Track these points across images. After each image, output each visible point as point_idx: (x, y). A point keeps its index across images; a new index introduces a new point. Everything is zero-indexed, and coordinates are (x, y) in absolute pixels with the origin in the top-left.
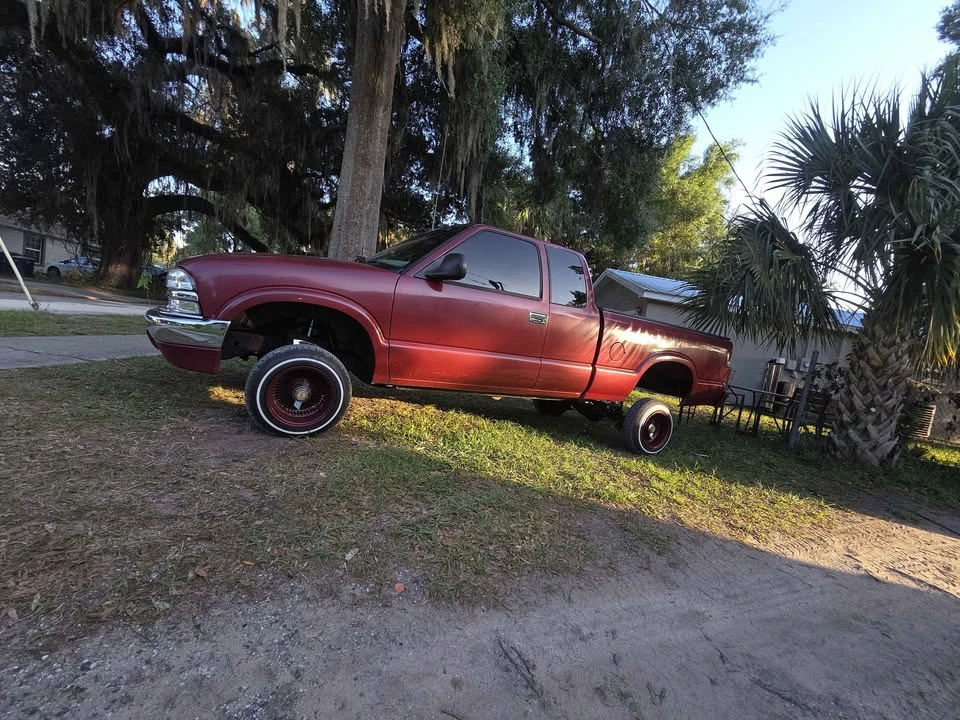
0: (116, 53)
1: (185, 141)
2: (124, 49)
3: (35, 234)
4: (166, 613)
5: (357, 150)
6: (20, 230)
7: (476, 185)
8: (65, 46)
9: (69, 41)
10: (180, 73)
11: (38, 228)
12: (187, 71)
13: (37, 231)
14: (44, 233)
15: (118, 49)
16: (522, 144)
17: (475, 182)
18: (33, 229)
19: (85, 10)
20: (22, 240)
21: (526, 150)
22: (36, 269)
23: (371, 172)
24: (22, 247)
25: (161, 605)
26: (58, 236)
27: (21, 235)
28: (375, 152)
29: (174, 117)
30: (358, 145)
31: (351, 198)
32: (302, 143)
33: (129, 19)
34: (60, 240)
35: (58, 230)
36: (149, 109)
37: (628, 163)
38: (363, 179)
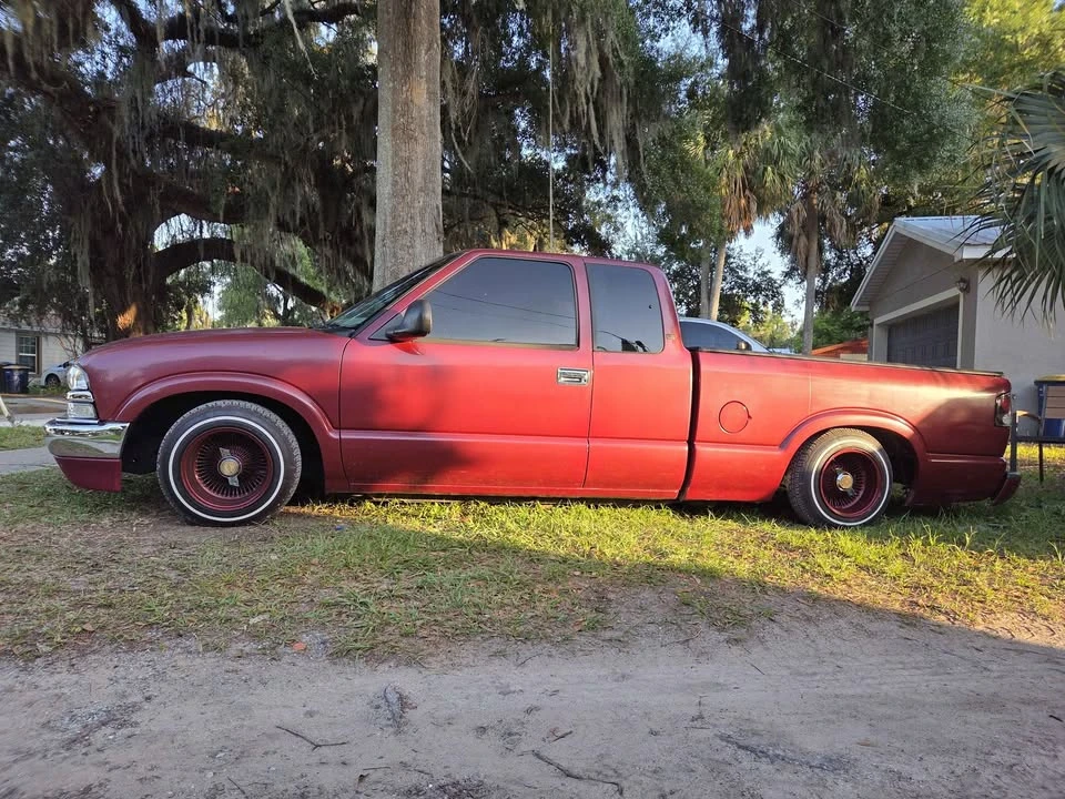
0: (98, 62)
1: (195, 159)
2: (104, 55)
3: (27, 332)
4: (46, 655)
5: (394, 121)
6: (9, 330)
7: (620, 125)
8: (34, 75)
9: (39, 68)
10: (179, 66)
11: (29, 324)
12: (187, 59)
13: (28, 328)
14: (35, 329)
15: (98, 57)
16: (705, 32)
17: (617, 120)
18: (25, 327)
19: (51, 23)
20: (14, 344)
21: (714, 43)
22: (32, 381)
23: (419, 149)
24: (14, 354)
25: (43, 648)
26: (50, 330)
27: (14, 335)
28: (421, 117)
29: (178, 130)
30: (395, 111)
31: (394, 195)
32: (340, 125)
33: (109, 15)
34: (55, 334)
35: (52, 321)
36: (143, 127)
37: (890, 17)
38: (407, 161)
